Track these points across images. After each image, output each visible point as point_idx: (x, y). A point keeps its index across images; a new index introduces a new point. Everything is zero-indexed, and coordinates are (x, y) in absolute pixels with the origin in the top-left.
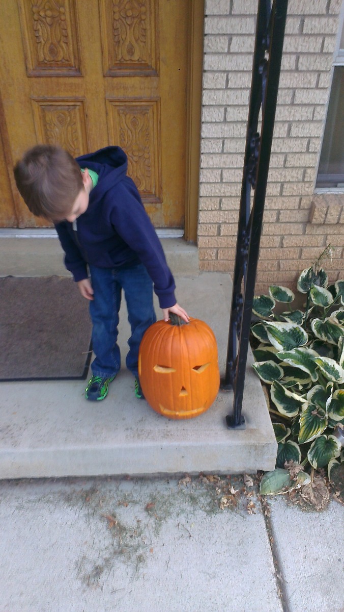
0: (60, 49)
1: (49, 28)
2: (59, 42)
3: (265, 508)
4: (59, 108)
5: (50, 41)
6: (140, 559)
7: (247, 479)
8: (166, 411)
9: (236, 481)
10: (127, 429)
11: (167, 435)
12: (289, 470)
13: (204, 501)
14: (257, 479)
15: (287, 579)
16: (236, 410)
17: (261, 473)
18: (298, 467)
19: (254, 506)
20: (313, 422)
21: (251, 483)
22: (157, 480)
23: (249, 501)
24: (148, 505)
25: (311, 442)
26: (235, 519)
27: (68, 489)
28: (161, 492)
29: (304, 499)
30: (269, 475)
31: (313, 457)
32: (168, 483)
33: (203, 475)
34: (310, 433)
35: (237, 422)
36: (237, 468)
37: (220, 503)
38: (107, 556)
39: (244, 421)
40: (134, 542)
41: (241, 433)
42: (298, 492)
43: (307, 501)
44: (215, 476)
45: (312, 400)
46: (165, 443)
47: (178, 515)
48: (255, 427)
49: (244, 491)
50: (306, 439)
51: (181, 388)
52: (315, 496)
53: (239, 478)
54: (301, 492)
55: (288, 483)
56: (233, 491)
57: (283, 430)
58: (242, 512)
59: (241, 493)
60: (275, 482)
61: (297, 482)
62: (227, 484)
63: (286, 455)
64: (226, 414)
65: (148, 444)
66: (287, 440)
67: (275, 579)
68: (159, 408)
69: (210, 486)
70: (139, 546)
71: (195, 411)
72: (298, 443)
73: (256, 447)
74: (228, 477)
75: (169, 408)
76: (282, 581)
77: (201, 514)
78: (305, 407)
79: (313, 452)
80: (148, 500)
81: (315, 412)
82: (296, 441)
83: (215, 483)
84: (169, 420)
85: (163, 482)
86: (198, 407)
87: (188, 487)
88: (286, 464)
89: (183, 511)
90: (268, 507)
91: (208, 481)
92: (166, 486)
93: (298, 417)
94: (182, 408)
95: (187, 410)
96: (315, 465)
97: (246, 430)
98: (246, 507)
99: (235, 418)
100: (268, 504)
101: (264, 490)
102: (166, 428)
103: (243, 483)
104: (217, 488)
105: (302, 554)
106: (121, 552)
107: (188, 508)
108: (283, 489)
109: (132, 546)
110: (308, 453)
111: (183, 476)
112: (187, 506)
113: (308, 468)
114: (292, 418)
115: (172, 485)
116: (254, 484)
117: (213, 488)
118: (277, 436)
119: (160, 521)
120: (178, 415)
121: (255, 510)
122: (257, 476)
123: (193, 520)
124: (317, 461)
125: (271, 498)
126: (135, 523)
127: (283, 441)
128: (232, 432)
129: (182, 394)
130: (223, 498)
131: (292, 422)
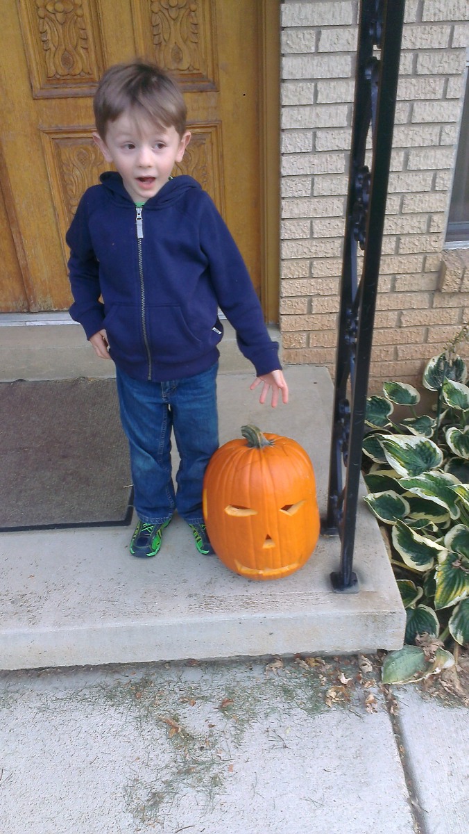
0: (78, 58)
1: (60, 27)
2: (76, 47)
3: (391, 704)
4: (80, 141)
5: (63, 47)
6: (215, 781)
7: (364, 662)
8: (244, 570)
9: (347, 664)
10: (190, 596)
11: (247, 604)
12: (423, 646)
13: (303, 694)
14: (377, 661)
15: (426, 807)
16: (345, 565)
17: (383, 652)
18: (436, 643)
19: (374, 702)
20: (454, 578)
21: (369, 668)
22: (234, 665)
23: (367, 693)
24: (223, 703)
25: (454, 607)
26: (349, 720)
27: (109, 681)
28: (242, 683)
29: (446, 688)
30: (393, 656)
31: (457, 628)
32: (251, 669)
33: (302, 657)
34: (451, 592)
35: (346, 582)
36: (349, 647)
37: (325, 698)
38: (168, 778)
39: (356, 581)
40: (205, 757)
41: (353, 598)
42: (436, 679)
43: (450, 691)
44: (317, 659)
45: (453, 547)
46: (245, 615)
47: (267, 715)
48: (373, 589)
49: (360, 678)
50: (445, 603)
51: (265, 537)
52: (461, 685)
53: (352, 660)
54: (441, 678)
55: (422, 666)
56: (344, 680)
57: (413, 590)
58: (357, 710)
59: (356, 682)
60: (404, 664)
61: (436, 664)
62: (335, 669)
63: (417, 626)
64: (330, 570)
65: (220, 617)
66: (418, 603)
67: (409, 808)
68: (235, 566)
69: (310, 673)
70: (213, 762)
71: (286, 569)
72: (434, 609)
73: (375, 618)
74: (336, 659)
75: (248, 565)
76: (420, 810)
77: (299, 713)
78: (443, 557)
79: (456, 622)
80: (223, 695)
81: (457, 564)
82: (432, 605)
83: (318, 668)
84: (250, 581)
85: (243, 668)
86: (290, 563)
87: (280, 675)
88: (418, 638)
89: (274, 709)
90: (395, 702)
91: (307, 666)
92: (248, 674)
93: (433, 572)
94: (267, 565)
95: (274, 567)
96: (460, 639)
97: (359, 594)
98: (363, 703)
99: (343, 575)
100: (394, 698)
101: (388, 677)
102: (245, 593)
103: (358, 667)
104: (321, 676)
105: (447, 769)
106: (188, 772)
107: (281, 706)
108: (416, 675)
109: (203, 763)
110: (450, 622)
111: (272, 659)
112: (279, 703)
113: (449, 644)
114: (425, 572)
115: (257, 672)
116: (373, 668)
117: (315, 675)
118: (404, 597)
119: (241, 725)
120: (262, 575)
121: (376, 706)
122: (377, 657)
123: (288, 723)
124: (464, 634)
125: (398, 689)
126: (207, 729)
127: (412, 605)
128: (340, 596)
129: (267, 546)
130: (330, 691)
131: (424, 578)
